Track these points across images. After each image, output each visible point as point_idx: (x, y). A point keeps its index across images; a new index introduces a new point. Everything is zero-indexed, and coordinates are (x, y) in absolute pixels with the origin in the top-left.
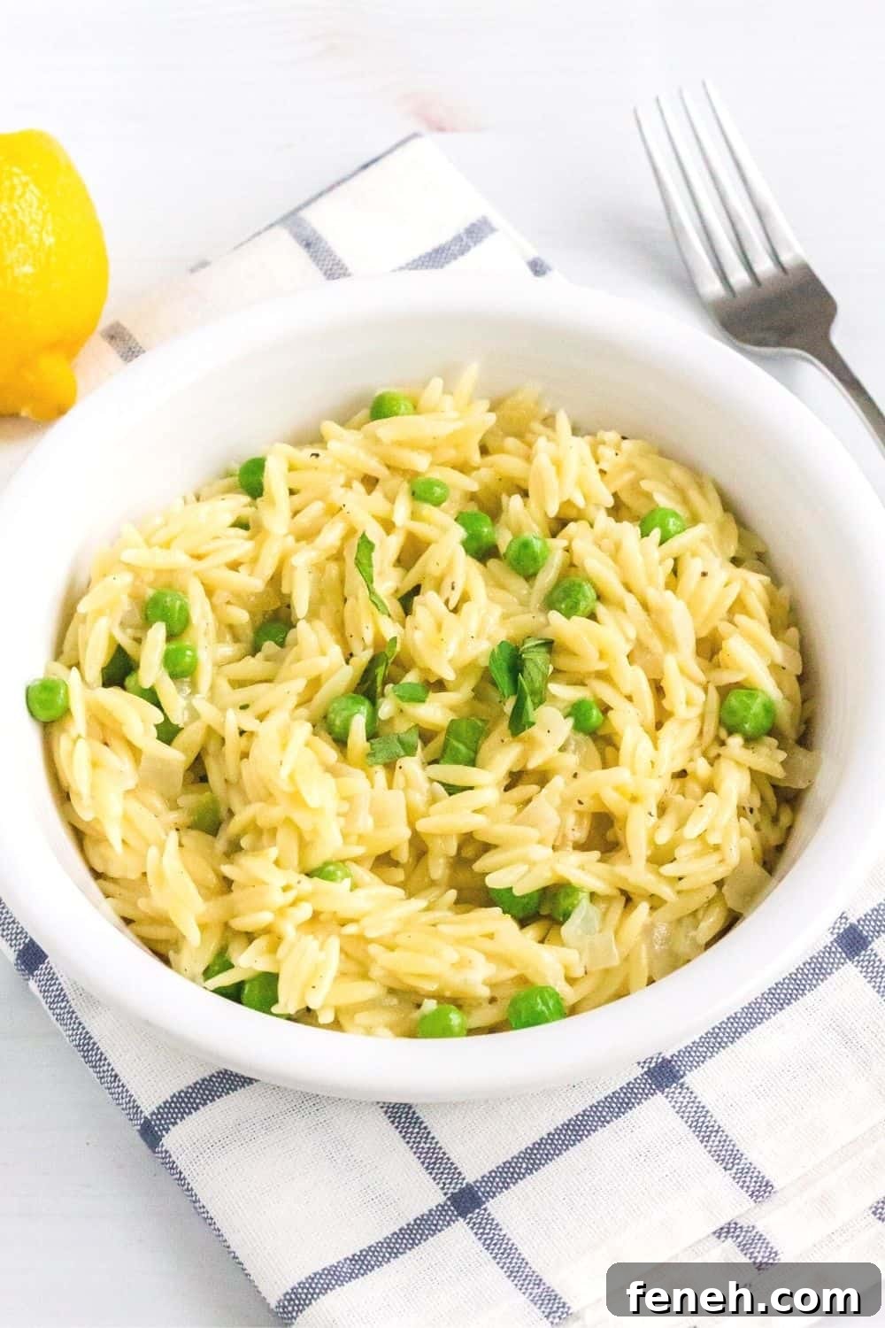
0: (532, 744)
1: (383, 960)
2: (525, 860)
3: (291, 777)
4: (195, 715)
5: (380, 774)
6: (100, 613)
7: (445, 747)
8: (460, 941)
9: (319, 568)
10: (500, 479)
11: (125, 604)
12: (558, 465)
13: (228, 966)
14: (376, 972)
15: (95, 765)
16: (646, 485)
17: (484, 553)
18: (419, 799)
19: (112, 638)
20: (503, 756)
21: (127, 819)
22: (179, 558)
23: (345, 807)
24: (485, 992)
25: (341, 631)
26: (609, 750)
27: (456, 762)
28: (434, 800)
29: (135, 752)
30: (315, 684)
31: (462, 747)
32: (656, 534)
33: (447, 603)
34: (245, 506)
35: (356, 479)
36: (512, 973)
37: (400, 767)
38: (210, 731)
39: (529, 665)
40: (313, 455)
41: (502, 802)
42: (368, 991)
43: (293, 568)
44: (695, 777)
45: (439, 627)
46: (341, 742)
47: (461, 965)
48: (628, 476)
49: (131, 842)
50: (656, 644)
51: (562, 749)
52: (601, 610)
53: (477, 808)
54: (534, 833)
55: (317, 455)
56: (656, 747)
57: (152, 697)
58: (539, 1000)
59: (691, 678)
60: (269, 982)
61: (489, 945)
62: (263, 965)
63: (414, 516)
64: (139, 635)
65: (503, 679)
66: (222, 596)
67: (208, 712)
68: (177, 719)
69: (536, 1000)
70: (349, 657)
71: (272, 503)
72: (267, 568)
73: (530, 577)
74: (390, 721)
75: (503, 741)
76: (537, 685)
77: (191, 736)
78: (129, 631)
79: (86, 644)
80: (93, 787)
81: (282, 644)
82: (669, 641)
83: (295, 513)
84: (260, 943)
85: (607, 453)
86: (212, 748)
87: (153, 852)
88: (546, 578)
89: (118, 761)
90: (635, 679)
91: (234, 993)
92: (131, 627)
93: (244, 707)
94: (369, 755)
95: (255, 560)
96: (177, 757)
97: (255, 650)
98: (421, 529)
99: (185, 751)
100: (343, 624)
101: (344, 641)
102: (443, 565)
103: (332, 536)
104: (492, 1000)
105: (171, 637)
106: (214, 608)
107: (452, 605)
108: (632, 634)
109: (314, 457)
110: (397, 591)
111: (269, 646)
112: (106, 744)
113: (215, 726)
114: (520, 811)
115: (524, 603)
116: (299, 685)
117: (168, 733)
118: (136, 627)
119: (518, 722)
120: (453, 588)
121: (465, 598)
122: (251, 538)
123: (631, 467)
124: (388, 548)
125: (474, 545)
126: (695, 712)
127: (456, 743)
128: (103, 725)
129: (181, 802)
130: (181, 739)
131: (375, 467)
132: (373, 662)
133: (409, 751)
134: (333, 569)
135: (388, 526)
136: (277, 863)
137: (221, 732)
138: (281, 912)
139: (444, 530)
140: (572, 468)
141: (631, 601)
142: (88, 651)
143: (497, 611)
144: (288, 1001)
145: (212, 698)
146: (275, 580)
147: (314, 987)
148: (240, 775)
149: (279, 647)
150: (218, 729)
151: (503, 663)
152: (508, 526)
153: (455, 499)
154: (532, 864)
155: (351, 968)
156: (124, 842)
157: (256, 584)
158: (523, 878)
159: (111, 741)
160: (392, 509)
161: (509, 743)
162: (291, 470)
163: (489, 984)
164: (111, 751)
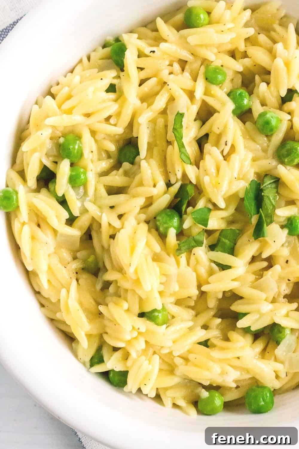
0: (264, 244)
1: (182, 369)
2: (258, 312)
4: (85, 211)
5: (183, 258)
6: (34, 151)
7: (219, 240)
9: (153, 122)
10: (255, 65)
11: (49, 145)
12: (287, 65)
13: (101, 360)
14: (178, 372)
15: (33, 238)
17: (244, 115)
18: (203, 271)
19: (41, 162)
20: (249, 249)
21: (50, 269)
22: (77, 118)
23: (164, 279)
24: (234, 385)
25: (164, 163)
27: (224, 251)
28: (211, 273)
29: (55, 231)
30: (150, 202)
31: (227, 241)
33: (222, 152)
34: (114, 78)
35: (175, 61)
36: (248, 376)
37: (194, 254)
38: (93, 218)
39: (266, 200)
40: (151, 52)
41: (247, 272)
42: (174, 380)
43: (139, 124)
45: (218, 170)
46: (163, 237)
47: (224, 373)
49: (52, 282)
51: (283, 245)
53: (234, 278)
54: (264, 295)
55: (154, 52)
57: (63, 202)
58: (261, 399)
60: (124, 374)
61: (237, 363)
62: (119, 368)
63: (207, 93)
64: (56, 160)
65: (250, 205)
66: (99, 137)
67: (93, 210)
68: (76, 213)
69: (260, 399)
70: (169, 185)
71: (128, 76)
72: (125, 119)
73: (269, 136)
74: (190, 228)
75: (249, 241)
76: (270, 212)
77: (83, 222)
78: (51, 159)
79: (28, 164)
80: (32, 252)
81: (132, 163)
83: (141, 83)
84: (117, 355)
86: (95, 227)
87: (64, 292)
88: (278, 137)
89: (46, 237)
91: (105, 375)
92: (51, 156)
93: (112, 207)
94: (178, 250)
95: (119, 114)
96: (75, 232)
97: (117, 165)
98: (211, 101)
99: (80, 229)
100: (165, 158)
101: (166, 173)
102: (221, 128)
103: (160, 102)
104: (237, 387)
105: (72, 165)
106: (96, 141)
107: (225, 153)
109: (152, 53)
110: (195, 137)
111: (126, 165)
112: (39, 226)
113: (96, 218)
114: (257, 279)
115: (265, 151)
116: (141, 201)
117: (71, 221)
118: (55, 156)
119: (259, 232)
120: (226, 145)
121: (233, 148)
122: (116, 101)
125: (239, 112)
127: (224, 240)
128: (37, 215)
129: (79, 255)
130: (77, 223)
131: (185, 55)
132: (182, 188)
133: (199, 244)
134: (161, 121)
135: (191, 95)
136: (128, 310)
137: (99, 221)
138: (129, 342)
139: (223, 104)
142: (29, 167)
143: (250, 156)
144: (132, 384)
145: (95, 201)
146: (131, 126)
147: (145, 385)
148: (109, 246)
149: (131, 165)
150: (98, 220)
151: (252, 195)
152: (258, 97)
153: (230, 75)
154: (262, 315)
155: (165, 367)
156: (49, 281)
157: (119, 130)
158: (257, 320)
159: (41, 225)
160: (194, 86)
161: (252, 242)
162: (139, 56)
163: (236, 381)
164: (42, 231)
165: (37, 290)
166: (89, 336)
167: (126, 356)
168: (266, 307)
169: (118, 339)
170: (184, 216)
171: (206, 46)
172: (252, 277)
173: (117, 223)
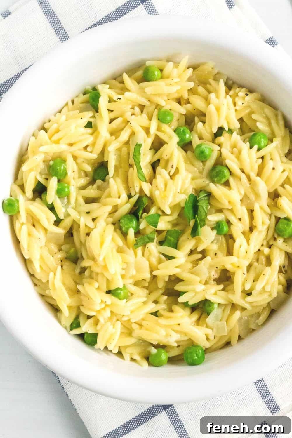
0: (199, 241)
1: (138, 332)
2: (194, 291)
3: (104, 259)
4: (68, 215)
5: (139, 250)
6: (31, 170)
7: (166, 237)
8: (166, 326)
9: (119, 150)
10: (195, 110)
11: (42, 166)
12: (218, 109)
13: (78, 326)
14: (135, 334)
15: (29, 235)
16: (254, 116)
17: (186, 146)
18: (154, 260)
19: (36, 179)
20: (188, 244)
21: (42, 258)
22: (63, 147)
23: (125, 266)
24: (176, 345)
25: (126, 181)
26: (230, 241)
27: (170, 245)
28: (160, 262)
29: (46, 230)
30: (115, 209)
31: (172, 239)
32: (256, 147)
33: (169, 173)
34: (91, 117)
35: (136, 106)
36: (186, 338)
37: (148, 248)
38: (74, 221)
39: (200, 209)
40: (118, 98)
41: (186, 261)
42: (131, 341)
43: (109, 152)
44: (264, 254)
45: (166, 186)
46: (125, 235)
47: (168, 335)
48: (247, 111)
49: (43, 267)
50: (252, 197)
51: (212, 242)
52: (232, 181)
53: (176, 266)
54: (198, 279)
55: (120, 99)
56: (249, 244)
57: (52, 208)
58: (195, 355)
59: (265, 212)
60: (95, 336)
61: (178, 328)
62: (91, 331)
63: (159, 129)
64: (47, 178)
65: (189, 213)
66: (79, 161)
67: (74, 214)
68: (61, 217)
69: (194, 355)
70: (130, 196)
71: (101, 116)
72: (98, 148)
73: (204, 162)
74: (145, 229)
75: (188, 238)
76: (203, 217)
77: (67, 223)
78: (43, 176)
79: (27, 180)
80: (29, 246)
81: (104, 180)
82: (257, 195)
83: (111, 121)
84: (91, 321)
85: (239, 102)
86: (75, 227)
87: (51, 274)
88: (210, 163)
89: (39, 234)
90: (243, 212)
91: (81, 336)
92: (44, 174)
93: (88, 213)
94: (135, 244)
95: (94, 144)
96: (61, 231)
97: (92, 182)
98: (161, 135)
99: (65, 228)
100: (128, 177)
101: (128, 188)
102: (169, 156)
103: (124, 136)
104: (178, 346)
105: (59, 181)
106: (77, 163)
107: (171, 174)
108: (243, 193)
109: (119, 99)
110: (151, 162)
111: (99, 182)
112: (34, 226)
113: (76, 220)
114: (194, 267)
115: (201, 172)
116: (109, 208)
117: (58, 222)
118: (46, 174)
119: (195, 232)
120: (172, 168)
121: (177, 171)
122: (92, 134)
123: (249, 106)
124: (147, 142)
125: (182, 143)
126: (265, 227)
127: (169, 237)
128: (33, 218)
129: (63, 248)
130: (63, 224)
131: (143, 101)
132: (139, 199)
133: (152, 240)
134: (125, 150)
135: (147, 131)
136: (98, 288)
137: (79, 223)
138: (99, 312)
139: (170, 138)
140: (224, 110)
141: (243, 176)
142: (27, 183)
143: (190, 176)
144: (100, 343)
145: (75, 208)
146: (102, 153)
147: (110, 343)
148: (85, 241)
149: (103, 182)
150: (77, 222)
151: (190, 205)
152: (197, 132)
153: (176, 116)
154: (196, 293)
155: (125, 331)
156: (41, 267)
157: (94, 156)
158: (193, 297)
159: (36, 225)
160: (150, 124)
161: (190, 239)
162: (109, 102)
163: (177, 342)
164: (36, 229)
165: (32, 273)
166: (70, 307)
167: (97, 322)
168: (200, 287)
169: (90, 309)
170: (141, 220)
171: (159, 95)
172: (190, 266)
173: (91, 224)
